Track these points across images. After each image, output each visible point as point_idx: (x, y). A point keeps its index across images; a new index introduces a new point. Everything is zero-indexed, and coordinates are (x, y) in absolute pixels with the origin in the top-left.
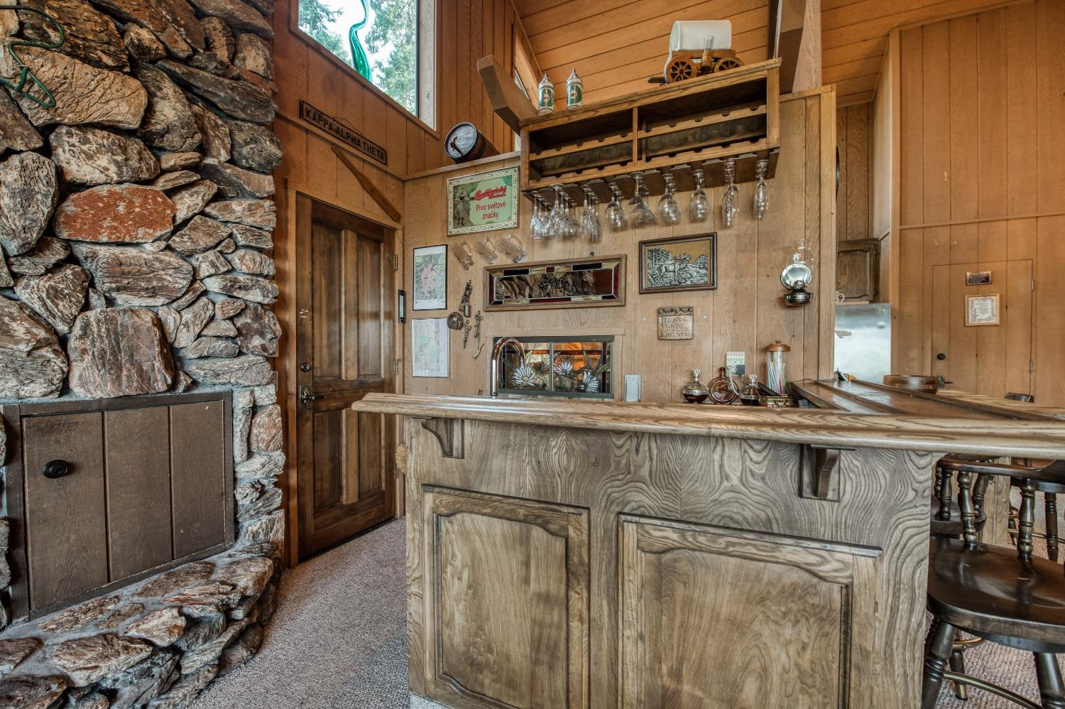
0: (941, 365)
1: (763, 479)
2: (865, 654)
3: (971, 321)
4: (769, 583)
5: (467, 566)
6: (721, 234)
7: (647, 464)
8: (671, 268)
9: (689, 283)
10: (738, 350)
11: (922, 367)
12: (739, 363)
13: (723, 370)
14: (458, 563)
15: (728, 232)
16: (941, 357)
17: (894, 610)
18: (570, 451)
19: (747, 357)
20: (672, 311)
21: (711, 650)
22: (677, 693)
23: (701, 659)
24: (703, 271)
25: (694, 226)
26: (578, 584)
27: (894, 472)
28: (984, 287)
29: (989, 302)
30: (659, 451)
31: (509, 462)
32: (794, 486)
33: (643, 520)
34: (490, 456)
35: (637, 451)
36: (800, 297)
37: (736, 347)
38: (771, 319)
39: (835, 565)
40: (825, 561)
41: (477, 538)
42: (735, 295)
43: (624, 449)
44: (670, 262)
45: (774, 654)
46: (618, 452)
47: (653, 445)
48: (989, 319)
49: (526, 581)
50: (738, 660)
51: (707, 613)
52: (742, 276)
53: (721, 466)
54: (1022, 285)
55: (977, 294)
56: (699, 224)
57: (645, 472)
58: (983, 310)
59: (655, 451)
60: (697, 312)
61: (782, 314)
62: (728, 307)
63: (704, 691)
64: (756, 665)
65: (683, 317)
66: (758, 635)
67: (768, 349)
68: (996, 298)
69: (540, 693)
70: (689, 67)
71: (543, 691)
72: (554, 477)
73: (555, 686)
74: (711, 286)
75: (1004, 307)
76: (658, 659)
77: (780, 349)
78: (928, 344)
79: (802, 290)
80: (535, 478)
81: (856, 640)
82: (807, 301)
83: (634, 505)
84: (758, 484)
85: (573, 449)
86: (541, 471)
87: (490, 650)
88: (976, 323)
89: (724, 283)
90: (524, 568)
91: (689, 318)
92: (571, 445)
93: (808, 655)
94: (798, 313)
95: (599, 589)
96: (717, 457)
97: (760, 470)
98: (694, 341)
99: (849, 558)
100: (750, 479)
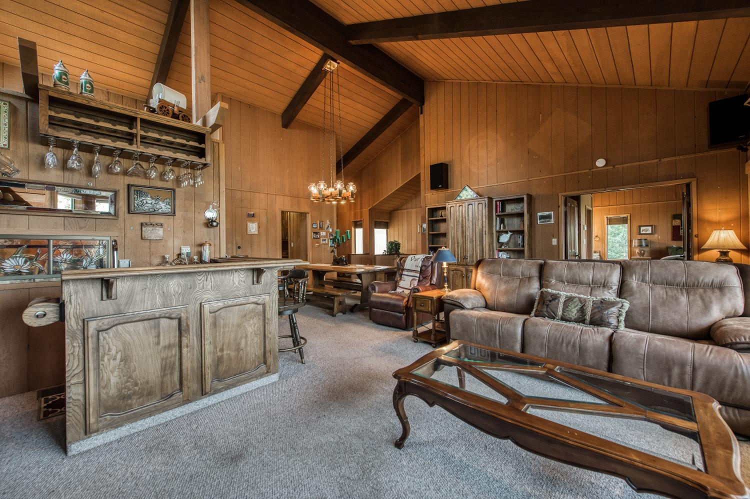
0: (239, 250)
1: (244, 282)
2: (268, 319)
3: (249, 233)
4: (247, 310)
5: (120, 351)
6: (177, 190)
7: (210, 284)
8: (150, 202)
9: (160, 211)
10: (186, 245)
11: (233, 252)
12: (187, 251)
13: (179, 255)
14: (113, 352)
15: (180, 189)
16: (239, 247)
17: (272, 307)
18: (179, 285)
19: (191, 249)
20: (151, 224)
21: (232, 336)
22: (222, 356)
23: (229, 340)
24: (169, 207)
25: (162, 183)
26: (186, 333)
27: (271, 274)
28: (253, 219)
29: (254, 225)
30: (214, 278)
31: (147, 295)
32: (251, 282)
33: (210, 303)
34: (135, 294)
35: (206, 280)
36: (215, 224)
37: (185, 244)
38: (201, 232)
39: (262, 299)
40: (259, 299)
41: (127, 335)
42: (184, 220)
43: (202, 280)
44: (149, 199)
45: (248, 329)
46: (199, 282)
47: (212, 277)
48: (254, 232)
49: (158, 343)
50: (239, 336)
51: (230, 326)
52: (187, 212)
53: (233, 280)
54: (264, 219)
55: (251, 221)
56: (165, 183)
57: (209, 287)
58: (253, 228)
59: (213, 280)
60: (165, 226)
61: (205, 230)
62: (181, 225)
63: (230, 350)
64: (244, 335)
65: (157, 228)
66: (244, 326)
67: (201, 245)
68: (257, 223)
69: (166, 388)
70: (168, 110)
71: (167, 387)
72: (171, 296)
73: (174, 381)
74: (173, 214)
75: (259, 227)
76: (216, 348)
77: (208, 245)
78: (234, 242)
79: (215, 221)
80: (161, 299)
81: (266, 317)
82: (217, 226)
83: (206, 299)
84: (243, 284)
85: (181, 284)
86: (165, 296)
87: (136, 385)
88: (250, 233)
89: (179, 213)
90: (157, 339)
91: (162, 229)
92: (179, 282)
93: (256, 326)
94: (212, 230)
95: (193, 333)
96: (232, 278)
97: (243, 280)
98: (163, 241)
99: (264, 297)
100: (241, 283)
